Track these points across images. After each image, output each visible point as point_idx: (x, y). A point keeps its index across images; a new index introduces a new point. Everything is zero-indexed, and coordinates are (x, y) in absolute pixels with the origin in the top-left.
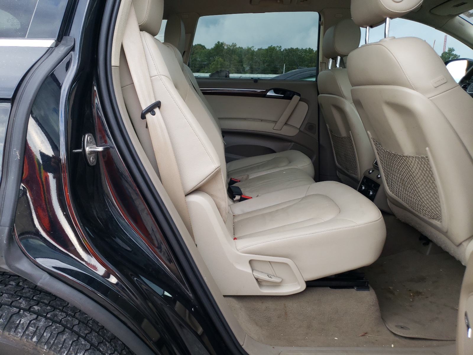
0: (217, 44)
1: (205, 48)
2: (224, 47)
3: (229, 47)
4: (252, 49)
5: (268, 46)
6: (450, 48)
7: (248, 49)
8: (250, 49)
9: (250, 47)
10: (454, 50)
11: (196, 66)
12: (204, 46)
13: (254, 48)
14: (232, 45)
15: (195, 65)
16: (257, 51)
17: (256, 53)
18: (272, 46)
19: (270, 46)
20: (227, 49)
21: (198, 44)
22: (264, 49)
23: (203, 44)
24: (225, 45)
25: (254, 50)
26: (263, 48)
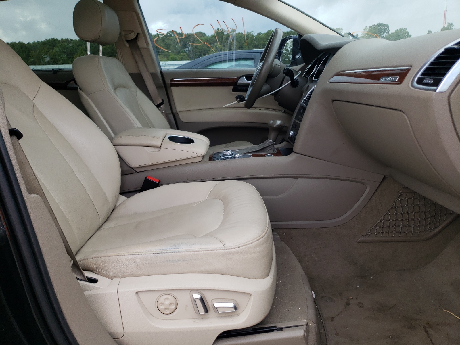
0: (217, 30)
1: (206, 35)
2: (223, 33)
3: (228, 33)
4: (252, 34)
5: (267, 31)
6: (450, 23)
7: (247, 34)
8: (250, 34)
9: (249, 32)
10: (453, 26)
11: (197, 54)
12: (204, 34)
13: (254, 32)
14: (231, 31)
15: (197, 52)
16: (257, 35)
17: (256, 37)
18: (271, 30)
19: (269, 30)
20: (226, 35)
21: (199, 31)
22: (264, 33)
23: (203, 32)
24: (224, 32)
25: (254, 35)
26: (262, 33)
